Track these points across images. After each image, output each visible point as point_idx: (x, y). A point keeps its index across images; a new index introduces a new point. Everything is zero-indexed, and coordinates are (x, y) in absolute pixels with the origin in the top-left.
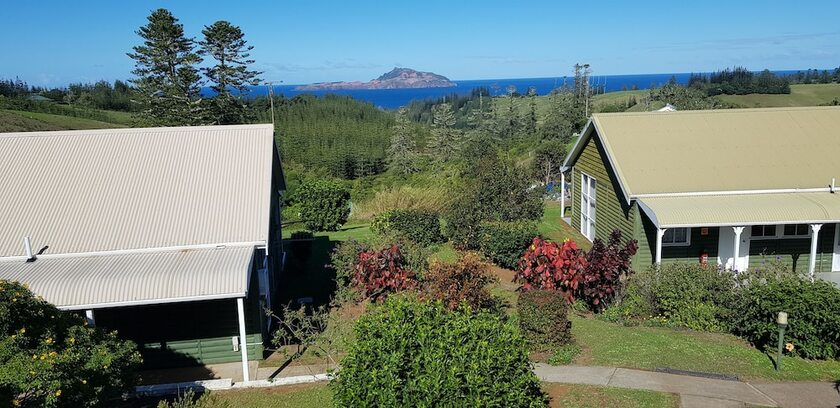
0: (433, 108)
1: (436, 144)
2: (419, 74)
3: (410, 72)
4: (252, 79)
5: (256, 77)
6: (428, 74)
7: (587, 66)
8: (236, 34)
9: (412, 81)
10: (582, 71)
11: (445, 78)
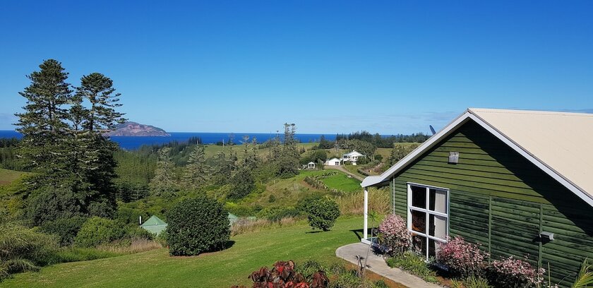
0: (159, 151)
1: (191, 175)
2: (142, 126)
3: (135, 124)
4: (119, 118)
5: (122, 117)
6: (149, 126)
7: (293, 125)
8: (109, 83)
9: (136, 131)
10: (290, 128)
11: (162, 130)
